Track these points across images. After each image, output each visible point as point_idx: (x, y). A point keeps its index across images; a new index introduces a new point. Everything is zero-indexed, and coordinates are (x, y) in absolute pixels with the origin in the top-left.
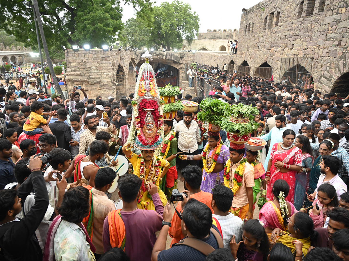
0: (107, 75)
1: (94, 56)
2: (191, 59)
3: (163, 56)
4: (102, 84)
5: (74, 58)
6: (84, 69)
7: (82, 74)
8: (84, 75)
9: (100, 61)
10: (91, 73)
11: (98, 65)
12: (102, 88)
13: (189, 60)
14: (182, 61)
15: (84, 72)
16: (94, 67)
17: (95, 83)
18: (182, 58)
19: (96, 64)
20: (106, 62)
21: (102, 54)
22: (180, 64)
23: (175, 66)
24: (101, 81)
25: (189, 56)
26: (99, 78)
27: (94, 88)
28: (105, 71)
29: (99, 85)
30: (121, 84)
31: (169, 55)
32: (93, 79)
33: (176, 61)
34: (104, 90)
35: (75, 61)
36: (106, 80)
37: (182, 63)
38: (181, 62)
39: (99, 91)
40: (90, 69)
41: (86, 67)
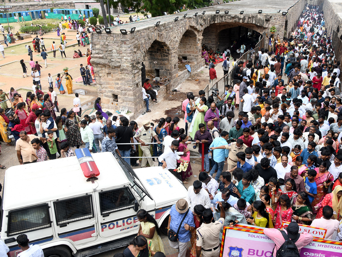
0: (126, 59)
1: (115, 39)
2: (280, 22)
3: (240, 19)
4: (122, 68)
5: (98, 40)
6: (106, 51)
7: (104, 57)
8: (106, 58)
9: (120, 44)
10: (112, 56)
11: (118, 48)
12: (122, 72)
13: (277, 23)
14: (268, 24)
15: (106, 55)
16: (114, 51)
17: (115, 67)
18: (267, 20)
19: (116, 47)
20: (125, 46)
21: (122, 37)
22: (265, 28)
23: (258, 31)
24: (121, 65)
25: (277, 19)
26: (119, 62)
27: (115, 71)
28: (124, 55)
29: (119, 69)
30: (167, 59)
31: (249, 18)
32: (114, 63)
33: (258, 25)
34: (125, 74)
35: (98, 44)
36: (125, 65)
37: (267, 27)
38: (266, 25)
39: (120, 75)
40: (111, 52)
41: (108, 49)
